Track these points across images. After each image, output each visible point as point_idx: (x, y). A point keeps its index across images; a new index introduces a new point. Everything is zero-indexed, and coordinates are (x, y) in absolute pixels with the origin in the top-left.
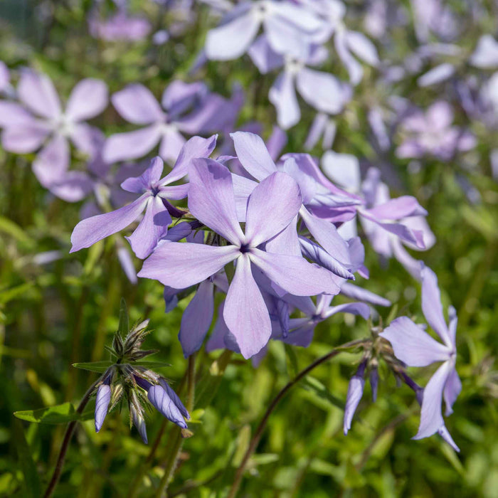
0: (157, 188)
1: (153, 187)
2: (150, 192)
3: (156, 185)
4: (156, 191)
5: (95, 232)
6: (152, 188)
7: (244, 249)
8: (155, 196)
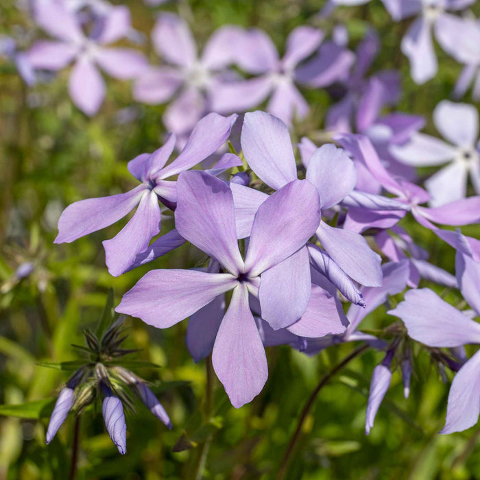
0: (155, 180)
1: (151, 179)
2: (147, 184)
3: (154, 177)
4: (154, 184)
5: (84, 220)
6: (149, 180)
7: (243, 277)
8: (151, 190)
